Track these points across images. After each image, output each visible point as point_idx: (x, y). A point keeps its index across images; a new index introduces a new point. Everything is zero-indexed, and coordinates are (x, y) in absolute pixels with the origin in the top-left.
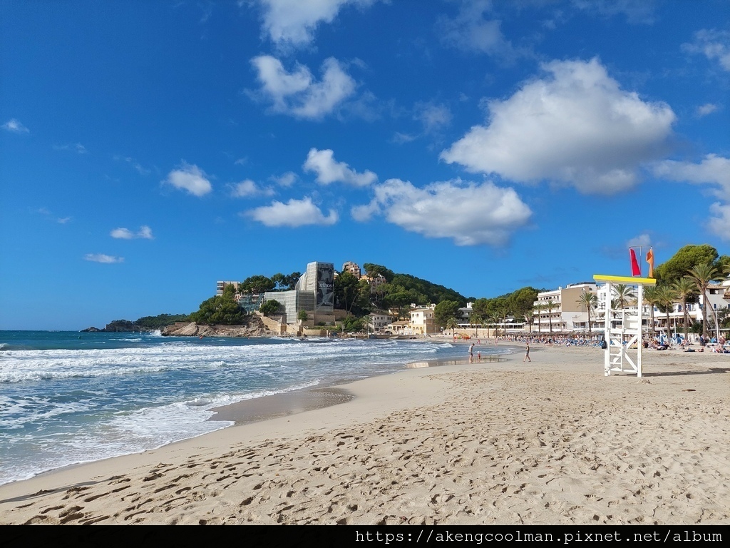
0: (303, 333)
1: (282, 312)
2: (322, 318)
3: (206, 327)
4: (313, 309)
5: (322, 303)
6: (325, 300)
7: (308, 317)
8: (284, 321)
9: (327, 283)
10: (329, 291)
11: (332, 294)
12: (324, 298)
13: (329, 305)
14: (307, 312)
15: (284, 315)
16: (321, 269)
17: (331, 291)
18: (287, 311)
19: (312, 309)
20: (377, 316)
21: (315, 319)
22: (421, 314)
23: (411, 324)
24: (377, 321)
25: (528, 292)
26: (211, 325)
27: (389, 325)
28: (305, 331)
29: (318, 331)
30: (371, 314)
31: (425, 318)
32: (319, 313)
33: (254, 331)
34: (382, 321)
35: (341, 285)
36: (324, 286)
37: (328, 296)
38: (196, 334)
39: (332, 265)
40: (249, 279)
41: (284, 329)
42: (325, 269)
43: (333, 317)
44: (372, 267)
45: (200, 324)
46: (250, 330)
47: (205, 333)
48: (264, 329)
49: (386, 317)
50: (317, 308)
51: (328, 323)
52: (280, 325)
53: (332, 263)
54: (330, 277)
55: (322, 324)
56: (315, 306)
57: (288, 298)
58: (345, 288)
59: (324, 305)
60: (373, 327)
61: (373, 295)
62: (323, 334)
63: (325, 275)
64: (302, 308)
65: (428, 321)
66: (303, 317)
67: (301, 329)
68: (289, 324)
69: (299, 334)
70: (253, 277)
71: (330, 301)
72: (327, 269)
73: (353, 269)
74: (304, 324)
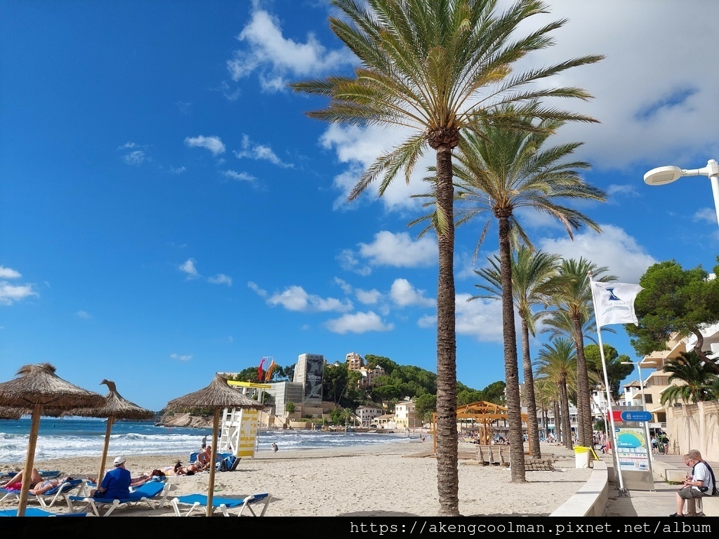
0: (288, 426)
1: (272, 403)
2: (309, 410)
3: (200, 418)
4: (301, 401)
5: (310, 395)
6: (314, 392)
7: (295, 409)
8: (274, 412)
9: (316, 374)
10: (317, 383)
11: (320, 386)
12: (313, 390)
13: (317, 397)
14: (294, 404)
15: (274, 406)
16: (310, 360)
17: (320, 383)
18: (276, 403)
20: (365, 409)
21: (302, 411)
22: (404, 407)
23: (395, 418)
24: (366, 414)
25: (498, 386)
26: (203, 416)
27: (375, 419)
28: (292, 424)
29: (304, 424)
30: (360, 407)
31: (407, 412)
32: (306, 405)
34: (371, 415)
35: (329, 377)
36: (313, 377)
37: (316, 388)
38: (188, 425)
39: (322, 357)
40: (245, 370)
41: (272, 420)
42: (315, 361)
43: (321, 410)
44: (372, 358)
45: (194, 415)
47: (197, 424)
49: (376, 410)
50: (305, 401)
51: (315, 415)
52: (268, 417)
53: (321, 354)
54: (320, 369)
55: (310, 417)
56: (303, 398)
57: (278, 390)
58: (334, 380)
59: (312, 397)
60: (360, 420)
61: (370, 388)
62: (308, 427)
63: (315, 367)
64: (290, 400)
65: (409, 415)
66: (291, 410)
67: (288, 421)
68: (277, 416)
69: (285, 426)
70: (249, 369)
71: (319, 393)
72: (317, 361)
73: (354, 360)
74: (291, 416)
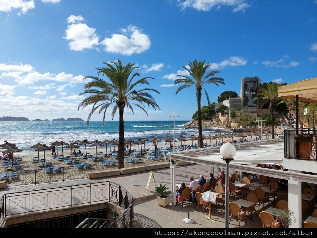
4: (241, 110)
5: (248, 105)
7: (236, 115)
9: (252, 90)
14: (235, 112)
16: (246, 82)
19: (239, 110)
21: (242, 117)
32: (245, 112)
33: (214, 124)
42: (250, 82)
43: (256, 114)
46: (212, 123)
48: (219, 123)
50: (244, 109)
56: (242, 108)
59: (249, 106)
64: (233, 109)
74: (233, 120)
